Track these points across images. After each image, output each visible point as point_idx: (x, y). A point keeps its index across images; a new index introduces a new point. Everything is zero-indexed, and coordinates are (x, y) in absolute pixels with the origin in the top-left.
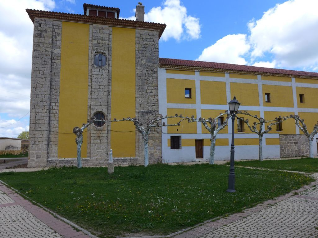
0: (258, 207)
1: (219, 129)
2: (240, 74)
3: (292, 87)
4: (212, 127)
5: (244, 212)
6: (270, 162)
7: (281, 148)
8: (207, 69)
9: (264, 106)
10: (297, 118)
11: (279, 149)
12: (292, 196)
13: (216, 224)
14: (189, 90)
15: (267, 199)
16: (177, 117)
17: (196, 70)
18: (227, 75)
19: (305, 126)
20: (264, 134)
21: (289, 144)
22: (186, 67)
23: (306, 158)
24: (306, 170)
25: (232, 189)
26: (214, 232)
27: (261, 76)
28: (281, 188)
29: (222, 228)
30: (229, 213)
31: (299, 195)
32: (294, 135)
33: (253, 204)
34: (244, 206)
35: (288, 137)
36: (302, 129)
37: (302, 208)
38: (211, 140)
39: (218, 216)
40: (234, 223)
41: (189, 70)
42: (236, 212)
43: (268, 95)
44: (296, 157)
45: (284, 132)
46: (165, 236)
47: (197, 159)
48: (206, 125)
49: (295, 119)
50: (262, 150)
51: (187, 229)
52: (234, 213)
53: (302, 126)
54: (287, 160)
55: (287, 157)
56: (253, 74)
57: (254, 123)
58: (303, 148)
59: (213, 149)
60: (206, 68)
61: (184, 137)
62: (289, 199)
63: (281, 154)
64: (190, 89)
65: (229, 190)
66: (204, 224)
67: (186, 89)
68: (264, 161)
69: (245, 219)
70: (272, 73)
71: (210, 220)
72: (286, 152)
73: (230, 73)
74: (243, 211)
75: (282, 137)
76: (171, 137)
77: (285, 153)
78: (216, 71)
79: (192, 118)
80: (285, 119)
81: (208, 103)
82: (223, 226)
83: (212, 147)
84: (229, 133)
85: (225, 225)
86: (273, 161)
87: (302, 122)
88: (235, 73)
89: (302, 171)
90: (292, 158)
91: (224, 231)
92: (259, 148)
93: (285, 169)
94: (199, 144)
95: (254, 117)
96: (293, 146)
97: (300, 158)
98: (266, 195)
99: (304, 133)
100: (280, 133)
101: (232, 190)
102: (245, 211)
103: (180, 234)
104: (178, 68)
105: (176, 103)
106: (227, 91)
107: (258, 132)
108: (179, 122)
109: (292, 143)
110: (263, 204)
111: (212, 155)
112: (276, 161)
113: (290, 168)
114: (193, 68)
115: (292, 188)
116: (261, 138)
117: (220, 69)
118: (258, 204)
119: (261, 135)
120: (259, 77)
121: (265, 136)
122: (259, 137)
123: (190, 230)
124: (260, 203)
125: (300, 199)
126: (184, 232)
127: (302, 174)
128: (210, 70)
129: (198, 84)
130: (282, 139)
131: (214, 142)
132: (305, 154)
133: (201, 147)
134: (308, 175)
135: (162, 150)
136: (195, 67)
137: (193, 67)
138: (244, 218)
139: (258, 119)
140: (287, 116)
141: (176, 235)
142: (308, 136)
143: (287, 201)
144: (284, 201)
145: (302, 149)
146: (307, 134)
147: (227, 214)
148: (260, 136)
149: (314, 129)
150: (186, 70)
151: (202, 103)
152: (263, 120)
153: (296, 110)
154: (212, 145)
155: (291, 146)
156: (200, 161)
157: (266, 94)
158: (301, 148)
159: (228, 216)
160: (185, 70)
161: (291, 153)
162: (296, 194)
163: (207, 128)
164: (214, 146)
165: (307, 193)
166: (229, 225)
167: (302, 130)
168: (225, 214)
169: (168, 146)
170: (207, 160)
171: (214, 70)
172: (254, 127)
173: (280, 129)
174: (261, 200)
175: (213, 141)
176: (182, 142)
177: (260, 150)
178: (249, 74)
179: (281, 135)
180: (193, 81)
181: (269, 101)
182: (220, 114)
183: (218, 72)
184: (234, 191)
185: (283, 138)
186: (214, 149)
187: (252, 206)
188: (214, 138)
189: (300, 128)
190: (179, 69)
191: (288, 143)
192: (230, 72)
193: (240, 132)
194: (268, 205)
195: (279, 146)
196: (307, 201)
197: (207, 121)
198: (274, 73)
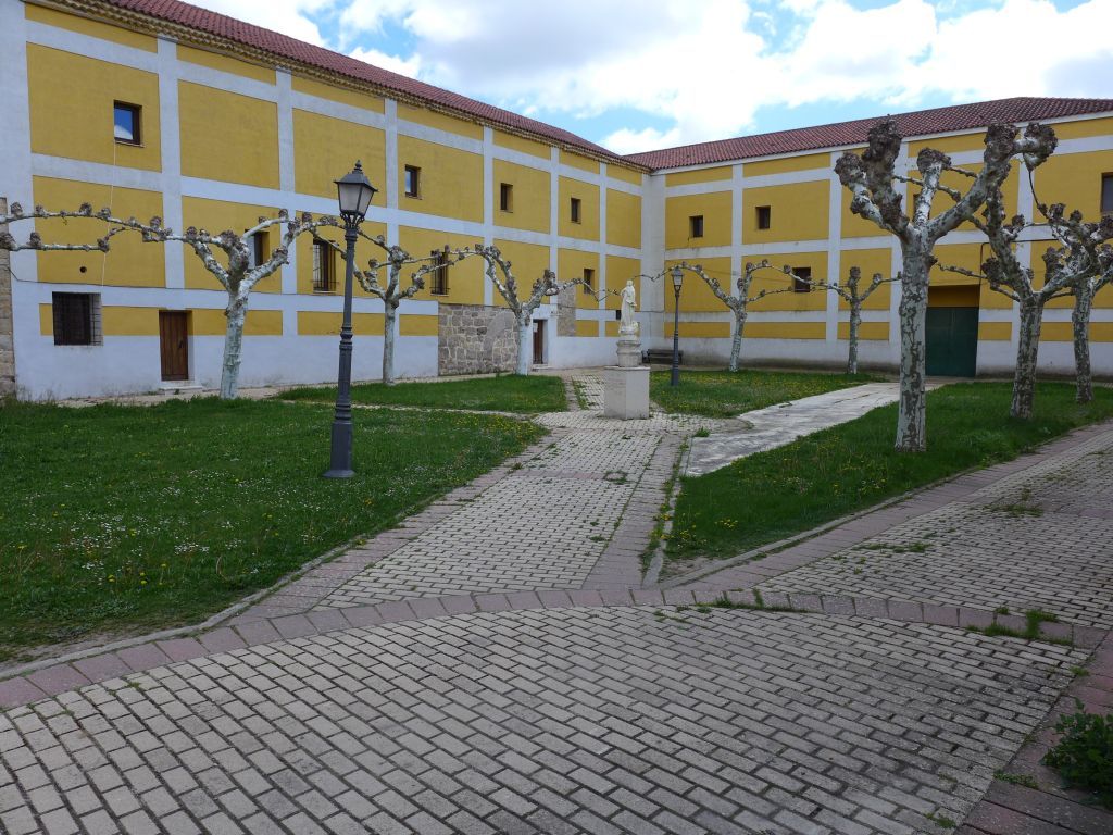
0: (436, 509)
1: (259, 274)
2: (330, 83)
3: (482, 156)
4: (234, 265)
5: (403, 527)
6: (416, 387)
7: (441, 345)
8: (208, 38)
9: (402, 207)
10: (494, 257)
11: (435, 350)
12: (509, 473)
13: (340, 567)
14: (130, 113)
15: (451, 487)
16: (88, 215)
17: (161, 34)
18: (284, 79)
19: (512, 283)
20: (400, 301)
21: (463, 335)
22: (118, 12)
23: (509, 376)
24: (518, 408)
25: (344, 467)
26: (345, 587)
27: (395, 103)
28: (477, 456)
29: (365, 574)
30: (364, 534)
31: (526, 469)
32: (477, 306)
33: (422, 503)
34: (398, 509)
35: (461, 314)
36: (503, 289)
37: (545, 499)
38: (227, 313)
39: (335, 546)
40: (393, 556)
41: (133, 28)
42: (382, 530)
43: (414, 171)
44: (479, 372)
45: (453, 296)
46: (195, 627)
47: (165, 382)
48: (209, 257)
49: (488, 259)
50: (392, 350)
51: (257, 596)
52: (377, 533)
53: (505, 280)
54: (460, 382)
55: (456, 375)
56: (373, 92)
57: (372, 264)
58: (499, 347)
59: (235, 343)
60: (205, 35)
61: (110, 297)
62: (506, 483)
63: (441, 364)
64: (135, 110)
65: (332, 473)
66: (304, 574)
67: (119, 105)
68: (398, 387)
69: (416, 543)
70: (432, 101)
71: (317, 561)
72: (455, 359)
73: (295, 72)
74: (400, 524)
75: (446, 310)
76: (55, 295)
77: (450, 362)
78: (246, 55)
79: (152, 224)
80: (461, 257)
81: (207, 175)
82: (366, 568)
83: (231, 338)
84: (284, 291)
85: (372, 566)
86: (421, 384)
87: (505, 267)
88: (313, 77)
89: (510, 410)
90: (469, 377)
91: (375, 581)
92: (386, 344)
93: (464, 407)
94: (176, 327)
95: (376, 243)
96: (475, 340)
97: (493, 375)
98: (442, 475)
99: (506, 304)
100: (441, 298)
101: (344, 471)
102: (407, 524)
103: (241, 612)
104: (81, 9)
105: (76, 157)
106: (280, 137)
107: (383, 293)
108: (103, 238)
109: (470, 332)
110: (445, 500)
111: (231, 366)
112: (432, 384)
113: (478, 402)
114: (152, 23)
115: (502, 455)
116: (390, 313)
117: (259, 51)
118: (431, 500)
119: (391, 301)
120: (391, 105)
121: (405, 306)
122: (386, 309)
123: (269, 595)
124: (437, 498)
125: (532, 478)
126: (253, 603)
127: (511, 419)
128: (222, 47)
129: (169, 95)
130: (445, 317)
131: (240, 322)
132: (502, 366)
133: (180, 339)
134: (527, 419)
135: (13, 350)
136: (156, 21)
137: (150, 19)
138: (411, 540)
139: (386, 249)
140: (467, 248)
141: (231, 617)
142: (517, 311)
143: (502, 486)
144: (495, 488)
145: (496, 350)
146: (516, 304)
147: (359, 537)
148: (390, 306)
149: (533, 293)
150: (119, 23)
151: (186, 172)
152: (401, 254)
153: (488, 230)
154: (232, 332)
155: (468, 341)
156: (177, 392)
157: (408, 168)
158: (494, 348)
159: (366, 543)
160: (113, 23)
161: (467, 361)
162: (518, 467)
163: (213, 267)
164: (238, 336)
165: (543, 463)
166: (382, 563)
167: (503, 293)
168: (353, 537)
169: (42, 334)
170: (204, 385)
171: (236, 49)
172: (371, 276)
173: (441, 288)
174: (437, 490)
175: (236, 316)
176: (103, 320)
177: (388, 351)
178: (359, 88)
179: (443, 307)
180: (153, 78)
181: (414, 193)
182: (261, 220)
183: (248, 59)
184: (349, 473)
185: (449, 317)
186: (238, 346)
187: (419, 510)
188: (238, 305)
189: (498, 286)
190: (87, 14)
191: (461, 330)
192: (296, 69)
193: (322, 289)
194: (460, 500)
195: (435, 340)
196: (549, 482)
197: (217, 244)
198: (436, 102)
